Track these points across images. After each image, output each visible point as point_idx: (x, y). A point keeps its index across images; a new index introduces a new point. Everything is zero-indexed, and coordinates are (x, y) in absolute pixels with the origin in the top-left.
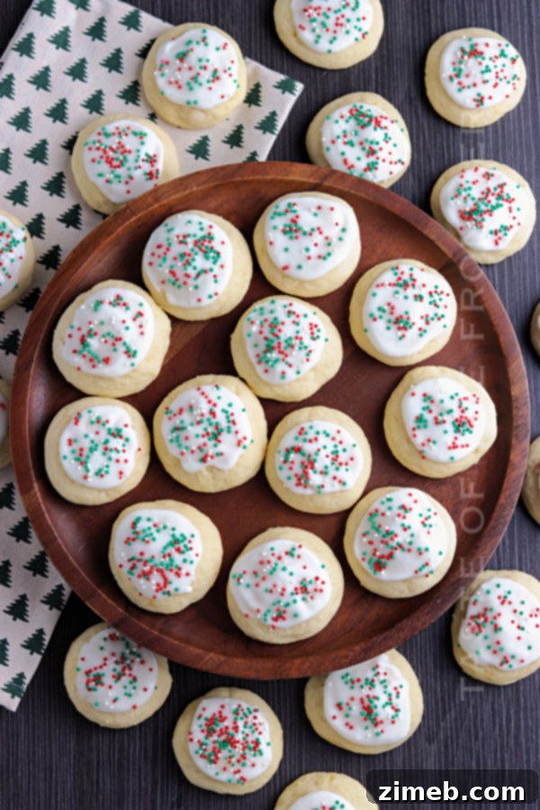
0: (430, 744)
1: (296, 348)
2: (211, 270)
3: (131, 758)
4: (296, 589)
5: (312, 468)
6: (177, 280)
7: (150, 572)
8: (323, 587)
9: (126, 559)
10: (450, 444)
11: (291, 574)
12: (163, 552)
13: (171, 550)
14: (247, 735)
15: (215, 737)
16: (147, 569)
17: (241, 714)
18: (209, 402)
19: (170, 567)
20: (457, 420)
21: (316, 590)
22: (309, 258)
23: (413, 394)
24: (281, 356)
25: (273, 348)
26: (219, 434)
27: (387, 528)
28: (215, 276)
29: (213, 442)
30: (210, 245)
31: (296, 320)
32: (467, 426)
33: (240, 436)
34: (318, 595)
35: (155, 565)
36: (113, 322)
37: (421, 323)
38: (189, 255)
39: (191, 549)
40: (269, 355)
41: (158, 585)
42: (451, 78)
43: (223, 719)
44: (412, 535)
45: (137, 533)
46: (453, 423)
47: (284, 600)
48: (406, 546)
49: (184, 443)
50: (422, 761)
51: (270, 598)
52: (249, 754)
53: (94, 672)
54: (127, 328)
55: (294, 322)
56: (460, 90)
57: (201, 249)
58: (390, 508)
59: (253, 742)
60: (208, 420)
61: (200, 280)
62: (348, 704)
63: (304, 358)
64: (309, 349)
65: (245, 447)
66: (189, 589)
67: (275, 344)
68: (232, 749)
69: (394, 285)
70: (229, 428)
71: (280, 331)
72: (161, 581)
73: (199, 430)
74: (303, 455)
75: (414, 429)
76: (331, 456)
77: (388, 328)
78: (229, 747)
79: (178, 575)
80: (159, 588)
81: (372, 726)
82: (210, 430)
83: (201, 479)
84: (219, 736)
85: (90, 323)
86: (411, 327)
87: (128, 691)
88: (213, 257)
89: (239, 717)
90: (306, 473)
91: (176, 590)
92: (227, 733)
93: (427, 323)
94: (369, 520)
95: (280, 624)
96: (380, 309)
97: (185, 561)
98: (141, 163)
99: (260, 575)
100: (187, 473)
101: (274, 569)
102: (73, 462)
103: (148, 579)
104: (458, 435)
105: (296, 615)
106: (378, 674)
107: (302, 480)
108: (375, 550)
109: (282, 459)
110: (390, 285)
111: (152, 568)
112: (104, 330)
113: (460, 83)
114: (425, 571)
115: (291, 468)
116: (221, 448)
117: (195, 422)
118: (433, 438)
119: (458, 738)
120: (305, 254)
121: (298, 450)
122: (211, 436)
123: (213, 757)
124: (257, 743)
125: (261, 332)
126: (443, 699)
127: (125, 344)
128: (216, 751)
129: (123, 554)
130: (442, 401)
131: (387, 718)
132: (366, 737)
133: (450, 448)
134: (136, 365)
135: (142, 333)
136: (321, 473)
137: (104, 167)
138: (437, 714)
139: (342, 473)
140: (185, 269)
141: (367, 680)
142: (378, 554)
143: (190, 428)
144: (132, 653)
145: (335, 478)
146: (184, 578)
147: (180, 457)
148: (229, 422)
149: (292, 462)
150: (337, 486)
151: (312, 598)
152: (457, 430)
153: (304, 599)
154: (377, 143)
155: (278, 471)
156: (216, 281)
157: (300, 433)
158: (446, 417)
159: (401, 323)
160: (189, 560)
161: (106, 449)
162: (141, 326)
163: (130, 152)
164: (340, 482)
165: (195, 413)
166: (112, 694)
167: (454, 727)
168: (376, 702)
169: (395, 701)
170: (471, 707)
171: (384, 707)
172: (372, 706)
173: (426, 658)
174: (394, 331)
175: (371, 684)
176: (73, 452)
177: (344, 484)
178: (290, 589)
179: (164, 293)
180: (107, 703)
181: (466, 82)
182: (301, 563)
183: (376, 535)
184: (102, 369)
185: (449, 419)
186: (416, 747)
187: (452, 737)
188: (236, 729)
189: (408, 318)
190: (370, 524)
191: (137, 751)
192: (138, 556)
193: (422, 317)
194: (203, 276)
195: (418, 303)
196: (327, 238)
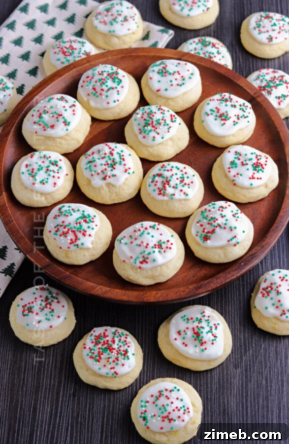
0: (236, 369)
1: (162, 124)
2: (116, 88)
3: (46, 367)
4: (155, 245)
5: (168, 184)
6: (96, 92)
7: (67, 232)
8: (172, 246)
9: (53, 227)
10: (250, 176)
11: (153, 236)
12: (76, 221)
13: (82, 221)
14: (120, 346)
15: (100, 346)
16: (66, 230)
17: (117, 335)
18: (110, 148)
19: (79, 230)
20: (254, 164)
21: (167, 247)
22: (172, 85)
23: (229, 152)
24: (153, 129)
25: (149, 124)
26: (115, 164)
27: (212, 216)
28: (118, 91)
29: (110, 169)
30: (116, 76)
31: (163, 112)
32: (260, 168)
33: (127, 167)
34: (168, 250)
35: (71, 228)
36: (58, 107)
37: (235, 119)
38: (104, 80)
39: (93, 222)
40: (146, 128)
41: (71, 240)
42: (255, 28)
43: (105, 336)
44: (227, 220)
45: (62, 212)
46: (252, 165)
47: (147, 251)
48: (223, 226)
49: (93, 168)
50: (231, 378)
51: (139, 250)
52: (121, 357)
53: (28, 306)
54: (66, 110)
55: (162, 113)
56: (259, 33)
57: (111, 77)
58: (214, 208)
59: (123, 351)
60: (109, 157)
61: (109, 92)
62: (184, 331)
63: (167, 130)
64: (170, 126)
65: (129, 173)
66: (90, 246)
67: (150, 122)
68: (110, 353)
69: (220, 100)
70: (120, 162)
71: (153, 116)
72: (74, 238)
73: (103, 162)
74: (163, 177)
75: (229, 168)
76: (180, 179)
77: (216, 119)
78: (108, 351)
79: (84, 235)
80: (72, 242)
81: (199, 344)
82: (109, 162)
83: (102, 192)
84: (103, 345)
85: (45, 107)
86: (229, 119)
87: (48, 317)
88: (118, 82)
89: (116, 336)
90: (164, 187)
91: (82, 244)
92: (107, 343)
93: (238, 119)
94: (201, 215)
95: (144, 266)
96: (211, 110)
97: (89, 227)
98: (81, 55)
99: (134, 238)
100: (94, 188)
101: (143, 234)
102: (27, 175)
103: (66, 237)
104: (255, 172)
105: (154, 260)
106: (204, 316)
107: (162, 191)
108: (204, 229)
109: (151, 180)
110: (217, 100)
111: (69, 230)
112: (53, 110)
113: (259, 30)
114: (234, 241)
115: (155, 185)
116: (115, 172)
117: (101, 158)
118: (240, 172)
119: (254, 367)
120: (170, 83)
121: (160, 175)
122: (110, 165)
123: (97, 358)
124: (126, 352)
125: (142, 117)
126: (245, 344)
127: (64, 118)
128: (100, 354)
129: (52, 224)
130: (246, 155)
131: (209, 340)
132: (196, 352)
133: (250, 178)
134: (69, 131)
135: (74, 114)
136: (174, 187)
137: (61, 56)
138: (241, 352)
139: (186, 189)
140: (102, 86)
141: (197, 318)
142: (206, 231)
143: (97, 160)
144: (52, 297)
145: (181, 191)
146: (87, 237)
147: (90, 177)
148: (121, 159)
149: (157, 182)
150: (183, 196)
151: (165, 252)
152: (255, 169)
153: (159, 252)
154: (213, 54)
155: (148, 187)
156: (118, 94)
157: (162, 167)
158: (248, 162)
159: (223, 117)
160: (91, 227)
161: (48, 170)
162: (74, 111)
163: (76, 49)
164: (185, 193)
165: (101, 153)
166: (37, 318)
167: (251, 359)
168: (202, 330)
169: (214, 331)
170: (262, 349)
171: (207, 333)
172: (200, 332)
173: (234, 319)
174: (219, 121)
175: (200, 321)
176: (28, 171)
177: (187, 195)
178: (151, 244)
179: (88, 101)
180: (34, 323)
181: (263, 30)
182: (159, 232)
183: (205, 221)
184: (50, 132)
185: (250, 163)
186: (227, 370)
187: (250, 366)
188: (114, 342)
189: (227, 115)
190: (202, 216)
191: (51, 363)
192: (61, 224)
193: (235, 116)
194: (111, 91)
195: (233, 109)
196: (182, 77)
